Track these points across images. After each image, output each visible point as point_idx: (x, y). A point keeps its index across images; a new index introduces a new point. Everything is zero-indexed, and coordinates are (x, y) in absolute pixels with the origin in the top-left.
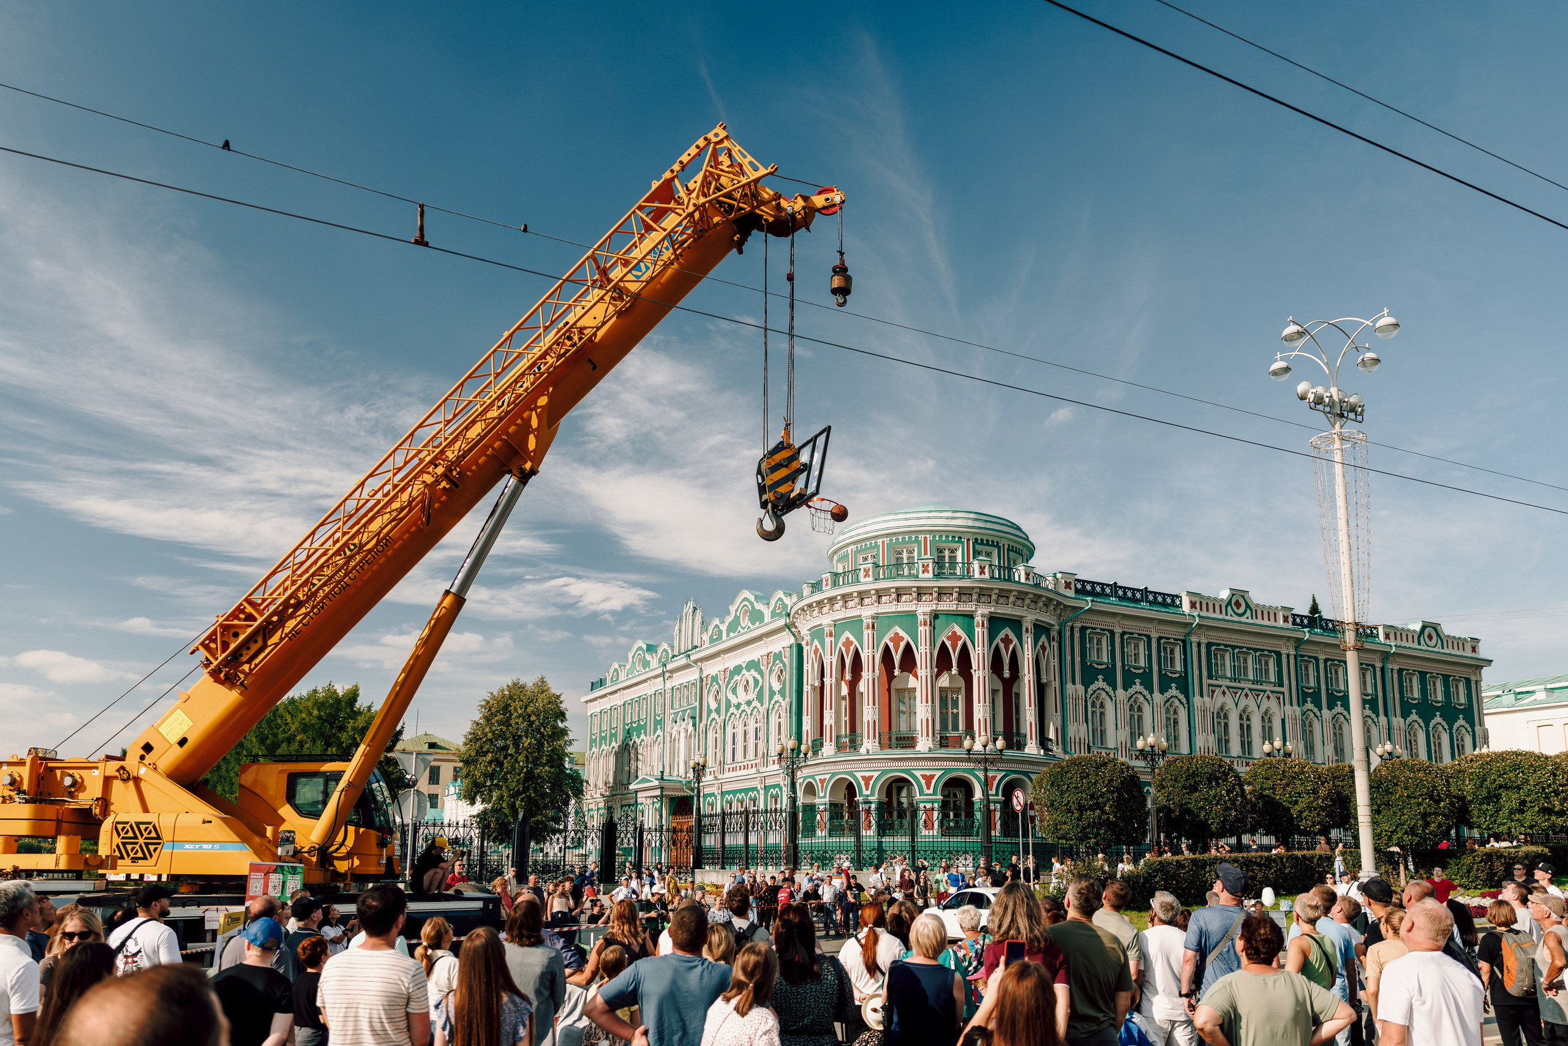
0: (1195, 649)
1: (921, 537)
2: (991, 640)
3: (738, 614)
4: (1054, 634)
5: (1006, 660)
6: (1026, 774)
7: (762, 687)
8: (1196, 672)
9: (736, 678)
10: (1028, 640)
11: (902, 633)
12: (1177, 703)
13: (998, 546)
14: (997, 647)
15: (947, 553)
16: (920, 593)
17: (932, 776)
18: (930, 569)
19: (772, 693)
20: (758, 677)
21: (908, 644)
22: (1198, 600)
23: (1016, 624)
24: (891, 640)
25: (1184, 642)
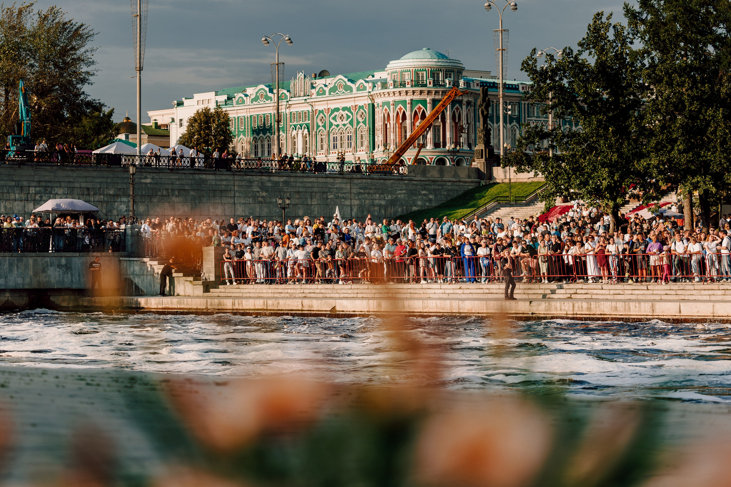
0: (523, 106)
1: (427, 69)
2: (452, 109)
3: (336, 85)
4: (472, 104)
5: (457, 116)
6: (463, 157)
7: (352, 119)
8: (523, 115)
9: (336, 113)
10: (464, 107)
11: (421, 106)
12: (516, 128)
13: (454, 72)
14: (454, 111)
15: (436, 75)
16: (429, 92)
17: (433, 158)
18: (432, 83)
19: (358, 122)
20: (350, 114)
21: (424, 110)
22: (524, 86)
23: (460, 102)
24: (418, 109)
25: (519, 103)
